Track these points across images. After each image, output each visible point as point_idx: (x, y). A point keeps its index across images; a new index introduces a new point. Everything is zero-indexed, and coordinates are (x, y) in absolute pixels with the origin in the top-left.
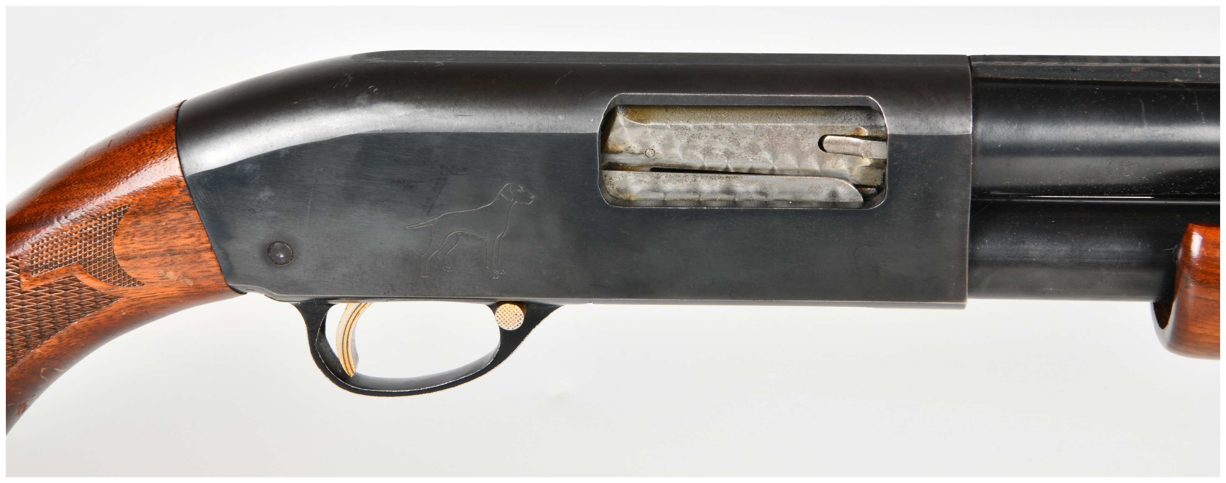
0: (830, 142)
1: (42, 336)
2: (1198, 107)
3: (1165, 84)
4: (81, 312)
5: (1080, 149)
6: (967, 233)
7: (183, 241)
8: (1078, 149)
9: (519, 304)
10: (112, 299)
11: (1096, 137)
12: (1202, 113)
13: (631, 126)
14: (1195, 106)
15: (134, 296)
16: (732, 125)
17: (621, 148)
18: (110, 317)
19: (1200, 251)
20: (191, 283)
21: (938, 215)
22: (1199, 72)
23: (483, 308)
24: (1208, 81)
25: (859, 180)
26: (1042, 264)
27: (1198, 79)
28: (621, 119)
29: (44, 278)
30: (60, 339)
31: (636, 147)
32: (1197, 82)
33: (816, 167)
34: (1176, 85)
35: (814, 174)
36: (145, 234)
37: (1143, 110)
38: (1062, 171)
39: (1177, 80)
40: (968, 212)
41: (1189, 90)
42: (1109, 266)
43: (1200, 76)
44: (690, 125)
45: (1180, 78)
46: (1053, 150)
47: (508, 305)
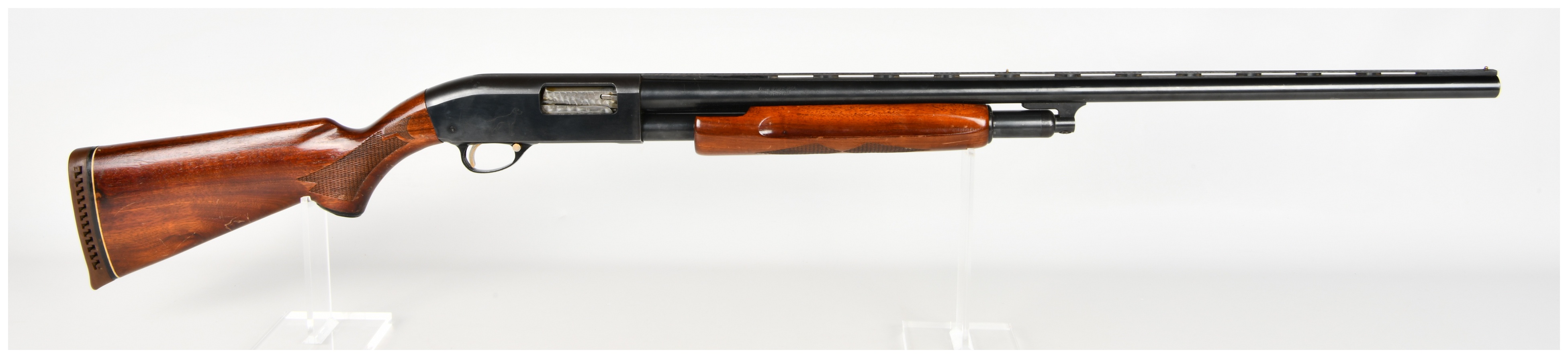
0: (603, 96)
1: (387, 154)
2: (698, 86)
3: (691, 80)
4: (398, 147)
6: (640, 122)
7: (426, 126)
9: (520, 144)
10: (406, 143)
13: (549, 93)
15: (412, 142)
16: (576, 92)
17: (547, 99)
18: (406, 149)
19: (701, 125)
20: (428, 138)
21: (632, 115)
22: (700, 77)
23: (508, 146)
24: (702, 79)
25: (611, 107)
26: (662, 130)
28: (546, 91)
29: (388, 137)
30: (392, 155)
31: (551, 99)
32: (699, 79)
33: (600, 104)
35: (600, 105)
36: (416, 124)
37: (684, 87)
39: (694, 79)
40: (640, 116)
41: (697, 82)
42: (679, 130)
44: (565, 92)
47: (516, 144)
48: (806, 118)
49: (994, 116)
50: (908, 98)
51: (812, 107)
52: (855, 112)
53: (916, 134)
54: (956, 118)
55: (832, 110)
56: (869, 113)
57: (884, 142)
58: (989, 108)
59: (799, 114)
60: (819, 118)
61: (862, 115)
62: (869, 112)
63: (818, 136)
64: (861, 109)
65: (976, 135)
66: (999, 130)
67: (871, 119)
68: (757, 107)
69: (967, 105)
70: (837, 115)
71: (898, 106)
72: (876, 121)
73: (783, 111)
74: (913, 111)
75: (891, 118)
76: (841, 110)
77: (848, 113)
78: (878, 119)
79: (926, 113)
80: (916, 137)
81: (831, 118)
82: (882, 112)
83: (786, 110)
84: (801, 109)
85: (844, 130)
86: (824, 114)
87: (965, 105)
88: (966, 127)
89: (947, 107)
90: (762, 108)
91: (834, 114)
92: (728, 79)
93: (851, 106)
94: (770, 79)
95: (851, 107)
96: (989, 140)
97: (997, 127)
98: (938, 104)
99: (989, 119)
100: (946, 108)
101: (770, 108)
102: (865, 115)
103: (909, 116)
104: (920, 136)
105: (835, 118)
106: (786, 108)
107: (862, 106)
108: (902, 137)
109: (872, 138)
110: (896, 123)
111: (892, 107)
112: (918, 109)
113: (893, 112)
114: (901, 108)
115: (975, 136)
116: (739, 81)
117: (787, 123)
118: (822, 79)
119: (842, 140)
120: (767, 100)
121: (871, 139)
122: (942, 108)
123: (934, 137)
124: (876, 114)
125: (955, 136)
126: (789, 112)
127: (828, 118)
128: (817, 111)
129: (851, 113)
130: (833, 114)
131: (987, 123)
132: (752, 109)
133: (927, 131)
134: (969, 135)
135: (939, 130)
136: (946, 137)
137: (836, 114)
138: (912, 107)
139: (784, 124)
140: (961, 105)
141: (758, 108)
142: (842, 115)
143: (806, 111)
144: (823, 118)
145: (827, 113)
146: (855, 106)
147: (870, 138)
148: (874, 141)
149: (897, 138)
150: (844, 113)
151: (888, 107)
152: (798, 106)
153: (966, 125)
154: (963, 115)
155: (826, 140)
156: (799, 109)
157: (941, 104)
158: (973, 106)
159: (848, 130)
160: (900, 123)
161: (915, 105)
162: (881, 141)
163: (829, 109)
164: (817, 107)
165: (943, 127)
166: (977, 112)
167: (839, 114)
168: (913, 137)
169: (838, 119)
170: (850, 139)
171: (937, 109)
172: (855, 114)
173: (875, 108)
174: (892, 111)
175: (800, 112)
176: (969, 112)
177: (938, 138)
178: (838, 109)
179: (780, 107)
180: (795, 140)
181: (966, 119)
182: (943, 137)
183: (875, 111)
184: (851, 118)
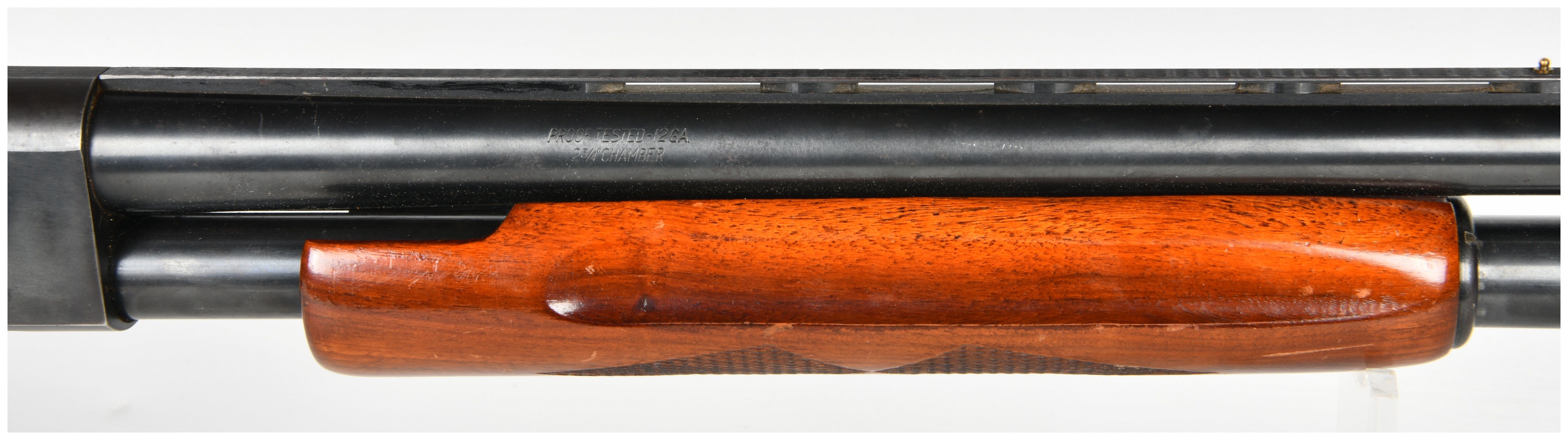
2: (315, 121)
3: (292, 98)
5: (198, 164)
6: (94, 253)
8: (195, 165)
11: (213, 153)
12: (319, 127)
14: (314, 119)
22: (325, 85)
24: (335, 94)
27: (325, 92)
32: (324, 95)
34: (303, 98)
37: (261, 125)
38: (185, 188)
39: (305, 93)
40: (91, 231)
41: (313, 103)
42: (251, 282)
43: (327, 89)
45: (307, 92)
46: (171, 166)
48: (729, 251)
49: (1479, 243)
50: (1129, 171)
51: (750, 205)
52: (917, 231)
53: (1161, 319)
54: (1323, 260)
55: (830, 219)
56: (971, 234)
57: (1030, 347)
58: (1462, 213)
59: (699, 236)
60: (779, 252)
61: (944, 244)
62: (971, 228)
63: (773, 319)
64: (942, 218)
65: (1403, 323)
66: (1502, 300)
67: (982, 256)
68: (539, 206)
69: (1371, 202)
70: (847, 241)
71: (1086, 207)
72: (998, 265)
73: (640, 224)
74: (1147, 229)
75: (1060, 255)
76: (862, 219)
77: (890, 235)
78: (1007, 256)
79: (1199, 239)
80: (1158, 330)
81: (826, 253)
82: (1023, 229)
83: (649, 219)
84: (709, 215)
85: (876, 300)
86: (797, 238)
87: (1362, 202)
88: (1364, 293)
89: (1286, 212)
90: (559, 208)
91: (835, 238)
92: (434, 95)
93: (904, 202)
94: (591, 94)
95: (902, 209)
96: (1460, 335)
97: (1494, 288)
98: (1251, 200)
99: (1461, 259)
100: (1283, 215)
101: (588, 209)
102: (958, 244)
103: (1131, 249)
104: (1173, 328)
105: (838, 251)
106: (649, 208)
107: (948, 203)
108: (1100, 328)
109: (985, 331)
110: (1078, 275)
111: (1063, 207)
112: (1167, 221)
113: (1068, 231)
114: (1102, 215)
115: (1401, 331)
116: (477, 101)
117: (654, 268)
118: (794, 95)
119: (868, 336)
120: (577, 175)
121: (980, 336)
122: (1265, 216)
123: (1231, 331)
124: (1000, 238)
125: (1316, 328)
126: (661, 225)
127: (811, 253)
128: (769, 225)
129: (903, 233)
130: (831, 237)
131: (1453, 272)
132: (520, 212)
133: (1204, 308)
134: (1373, 324)
135: (1247, 307)
136: (1280, 333)
137: (842, 236)
138: (1144, 213)
139: (643, 272)
140: (1344, 200)
141: (545, 208)
142: (867, 243)
143: (727, 223)
144: (793, 253)
145: (807, 231)
146: (916, 202)
147: (977, 332)
148: (992, 341)
149: (1082, 334)
150: (874, 232)
151: (1047, 210)
152: (699, 204)
153: (1363, 286)
154: (1350, 246)
155: (803, 334)
156: (700, 215)
157: (1262, 200)
158: (1395, 205)
159: (889, 298)
160: (1096, 275)
161: (1158, 203)
162: (1019, 341)
163: (817, 218)
164: (770, 206)
165: (1267, 292)
166: (1410, 233)
167: (855, 238)
168: (1146, 329)
169: (852, 256)
170: (897, 333)
171: (1244, 220)
172: (918, 236)
173: (995, 213)
174: (1062, 227)
175: (702, 229)
176: (1381, 231)
177: (1246, 336)
178: (849, 215)
179: (629, 206)
180: (686, 335)
181: (1365, 264)
182: (1266, 331)
183: (997, 225)
184: (900, 253)
